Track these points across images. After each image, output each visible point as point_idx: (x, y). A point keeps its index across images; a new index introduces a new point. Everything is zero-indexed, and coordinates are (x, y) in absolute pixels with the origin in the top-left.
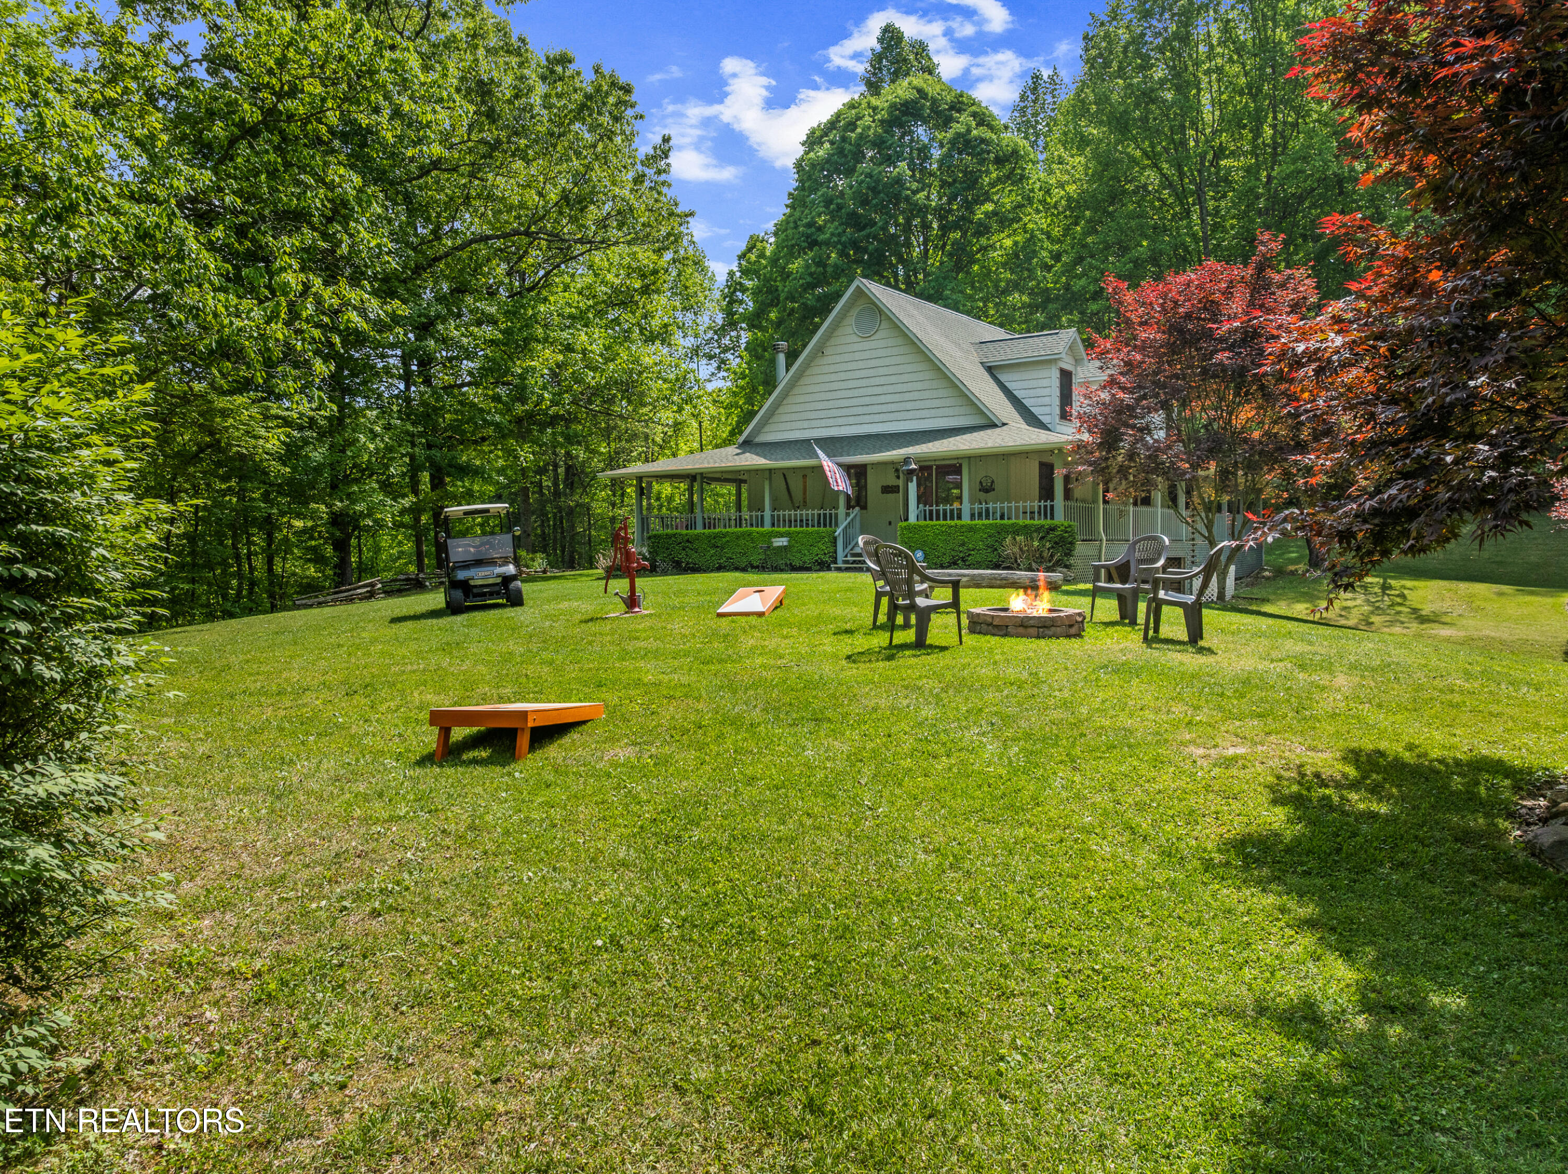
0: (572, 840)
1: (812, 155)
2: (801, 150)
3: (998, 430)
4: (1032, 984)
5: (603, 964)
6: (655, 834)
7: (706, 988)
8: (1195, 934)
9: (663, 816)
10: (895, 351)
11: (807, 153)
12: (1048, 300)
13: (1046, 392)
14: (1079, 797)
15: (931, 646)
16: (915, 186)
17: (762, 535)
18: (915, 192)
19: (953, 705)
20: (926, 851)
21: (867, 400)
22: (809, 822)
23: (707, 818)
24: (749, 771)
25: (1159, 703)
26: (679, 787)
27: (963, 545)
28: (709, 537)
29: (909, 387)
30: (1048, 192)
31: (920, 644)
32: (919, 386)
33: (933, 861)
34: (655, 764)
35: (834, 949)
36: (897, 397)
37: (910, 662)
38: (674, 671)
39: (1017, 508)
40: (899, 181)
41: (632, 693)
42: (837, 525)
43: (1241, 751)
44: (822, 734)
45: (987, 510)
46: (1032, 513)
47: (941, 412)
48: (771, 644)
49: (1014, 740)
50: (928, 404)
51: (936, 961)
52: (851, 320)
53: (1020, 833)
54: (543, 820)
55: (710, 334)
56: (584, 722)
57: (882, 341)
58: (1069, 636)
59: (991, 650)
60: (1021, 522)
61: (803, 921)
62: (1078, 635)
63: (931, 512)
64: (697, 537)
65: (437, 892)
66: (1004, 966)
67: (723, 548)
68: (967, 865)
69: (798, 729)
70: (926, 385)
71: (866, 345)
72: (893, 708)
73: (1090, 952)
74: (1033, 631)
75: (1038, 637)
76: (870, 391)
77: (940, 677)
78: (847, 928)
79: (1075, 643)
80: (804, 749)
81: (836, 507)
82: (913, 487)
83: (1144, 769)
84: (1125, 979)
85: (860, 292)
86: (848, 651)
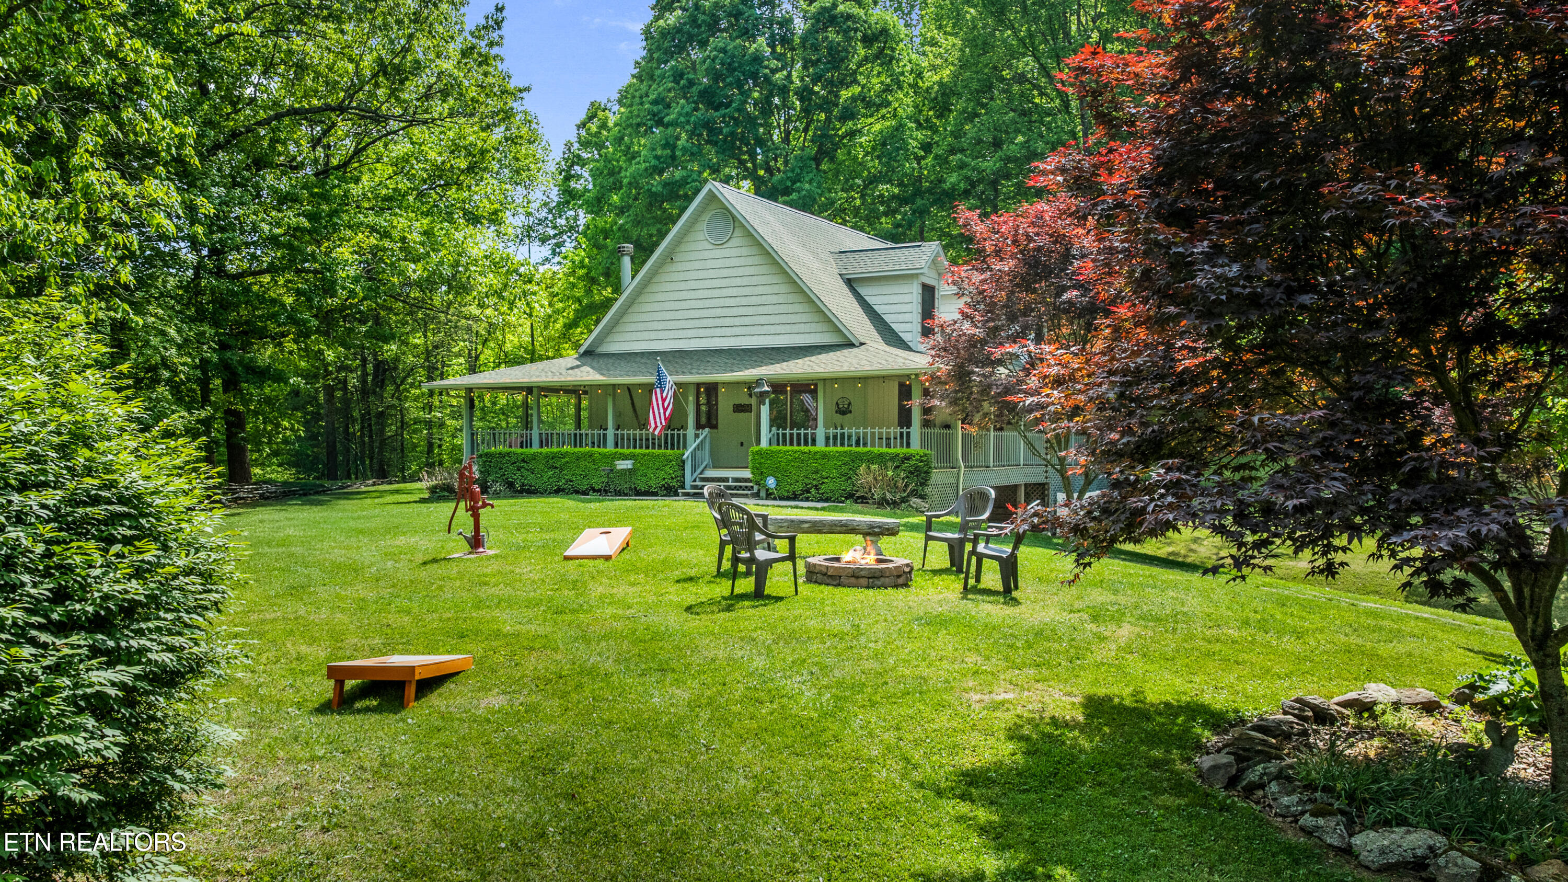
0: (469, 772)
1: (661, 22)
2: (650, 15)
3: (855, 350)
4: (813, 866)
5: (507, 859)
6: (535, 768)
7: (583, 873)
8: (931, 832)
9: (539, 754)
10: (750, 261)
11: (657, 19)
12: (918, 193)
13: (907, 308)
14: (871, 735)
15: (769, 597)
16: (774, 63)
17: (605, 456)
18: (774, 71)
19: (781, 655)
20: (746, 777)
21: (719, 312)
22: (656, 757)
23: (575, 755)
24: (607, 716)
25: (956, 654)
26: (548, 730)
27: (816, 472)
28: (547, 457)
29: (763, 300)
30: (920, 75)
31: (759, 594)
32: (774, 299)
33: (751, 784)
34: (526, 712)
35: (675, 846)
36: (751, 310)
37: (749, 613)
38: (530, 621)
39: (873, 434)
40: (757, 59)
41: (494, 644)
42: (685, 447)
43: (1010, 696)
44: (667, 682)
45: (843, 435)
46: (888, 439)
47: (795, 328)
48: (620, 591)
49: (827, 687)
50: (783, 318)
51: (747, 852)
52: (703, 225)
53: (819, 763)
54: (440, 759)
55: (543, 213)
56: (458, 673)
57: (736, 250)
58: (896, 586)
59: (822, 601)
60: (876, 450)
61: (652, 828)
62: (906, 585)
63: (784, 435)
64: (534, 457)
65: (369, 814)
66: (794, 855)
67: (562, 470)
68: (776, 787)
69: (647, 679)
70: (781, 299)
71: (718, 253)
72: (729, 659)
73: (855, 845)
74: (864, 581)
75: (868, 587)
76: (722, 302)
77: (772, 628)
78: (684, 832)
79: (902, 592)
80: (651, 696)
81: (684, 427)
82: (765, 410)
83: (927, 712)
84: (876, 861)
85: (712, 197)
86: (691, 601)
